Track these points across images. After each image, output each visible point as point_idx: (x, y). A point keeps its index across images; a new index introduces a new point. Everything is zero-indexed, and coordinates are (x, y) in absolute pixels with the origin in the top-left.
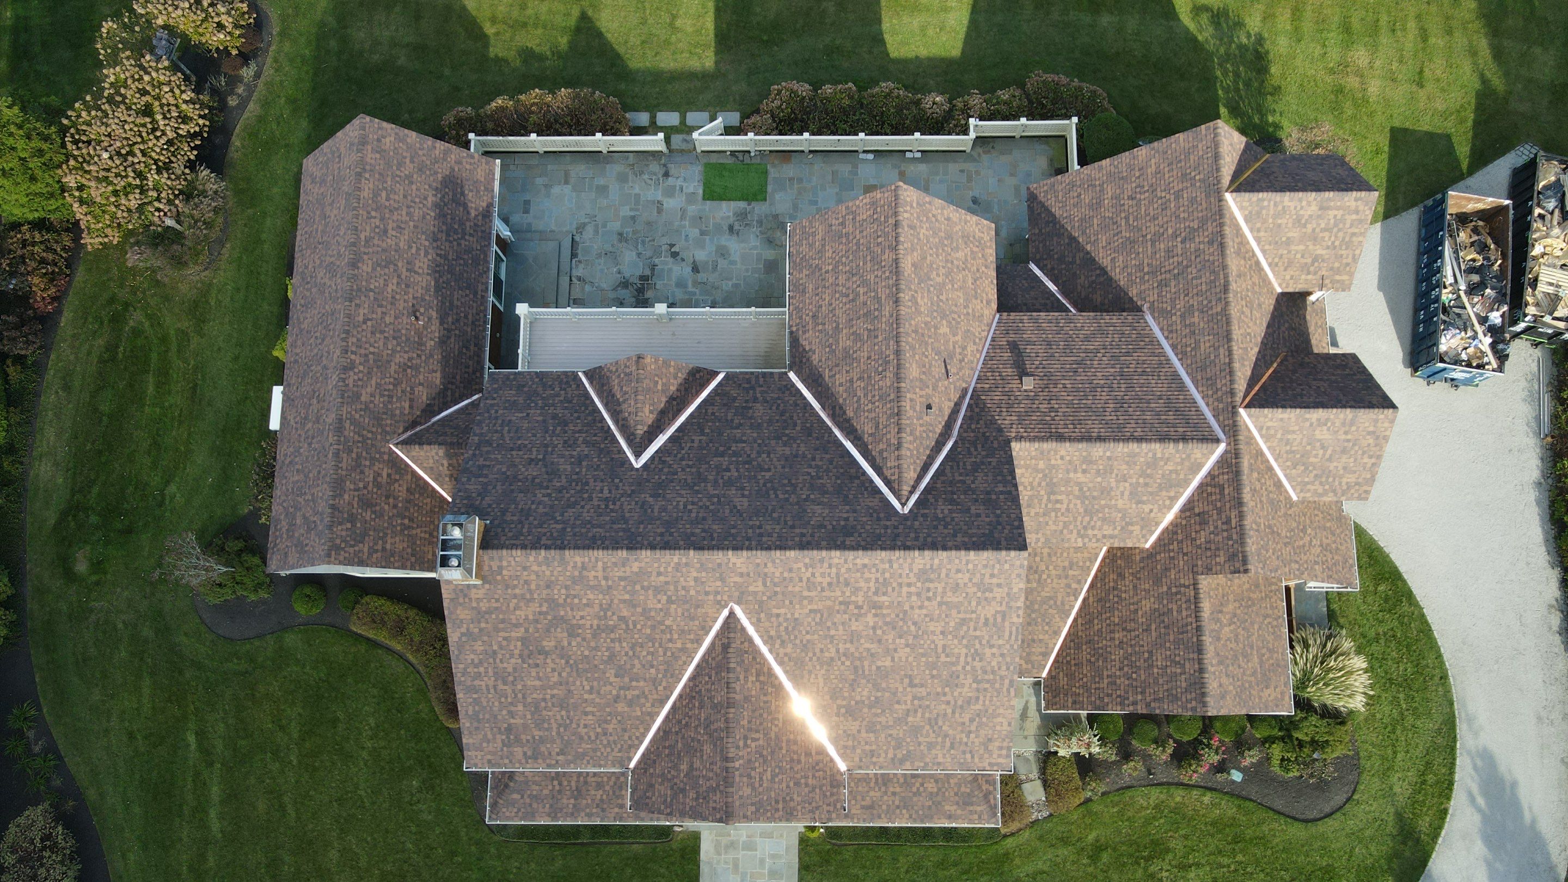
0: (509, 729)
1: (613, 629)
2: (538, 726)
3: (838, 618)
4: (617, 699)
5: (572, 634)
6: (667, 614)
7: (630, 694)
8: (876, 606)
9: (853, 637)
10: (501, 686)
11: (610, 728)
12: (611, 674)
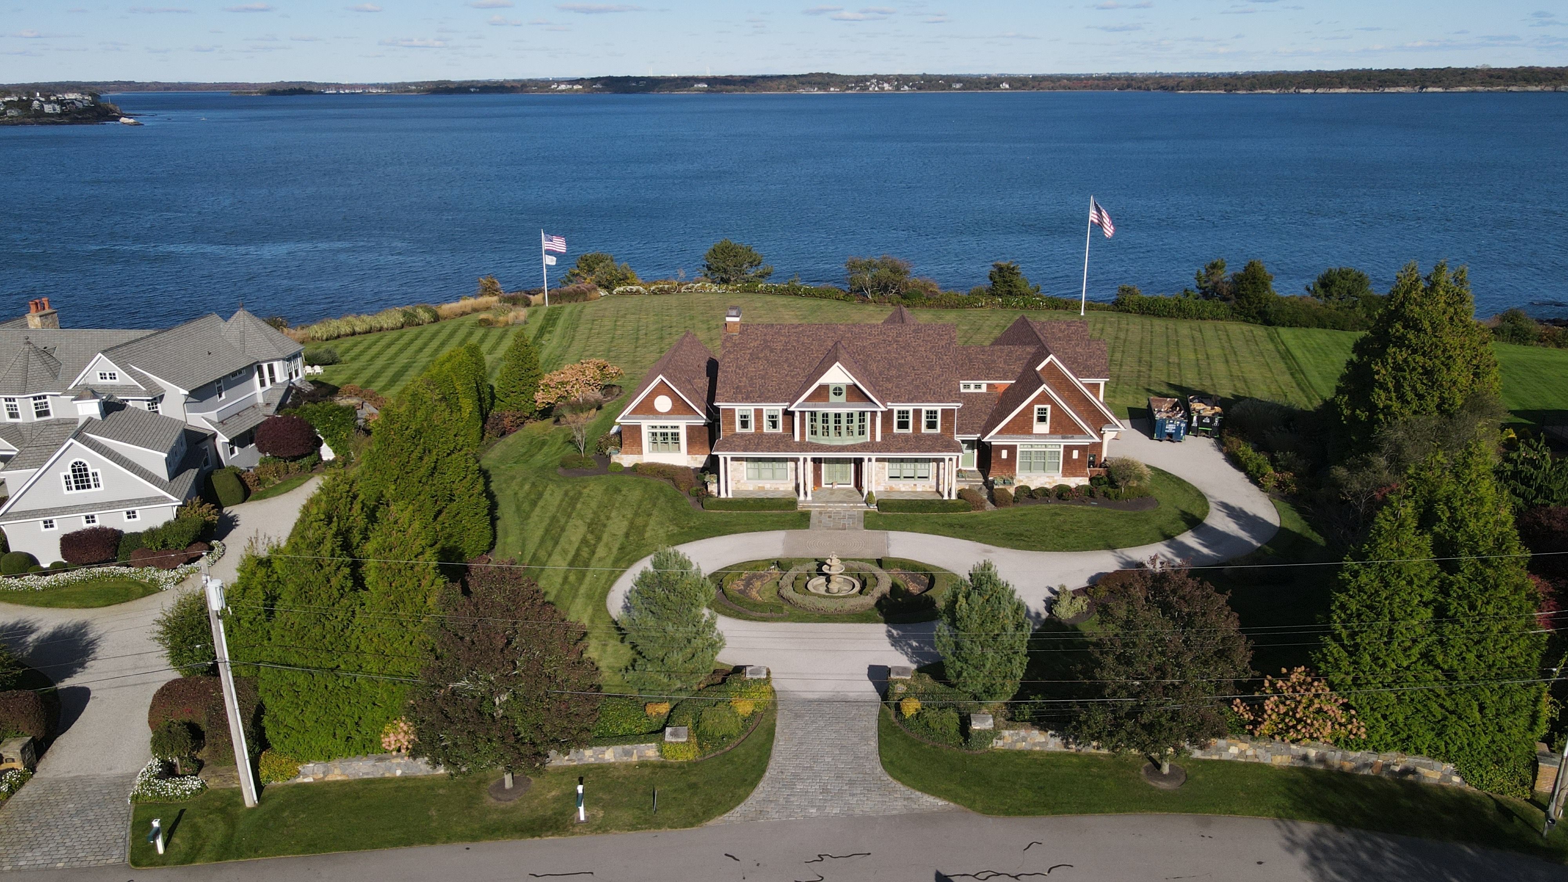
0: (737, 388)
1: (789, 350)
2: (751, 386)
3: (881, 346)
4: (787, 375)
5: (772, 351)
6: (812, 344)
7: (793, 374)
8: (897, 341)
9: (888, 352)
10: (738, 371)
11: (782, 387)
12: (786, 366)
